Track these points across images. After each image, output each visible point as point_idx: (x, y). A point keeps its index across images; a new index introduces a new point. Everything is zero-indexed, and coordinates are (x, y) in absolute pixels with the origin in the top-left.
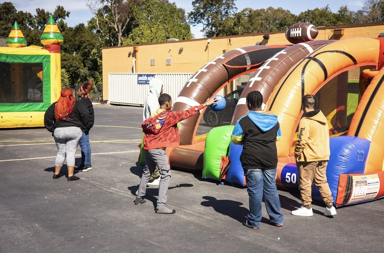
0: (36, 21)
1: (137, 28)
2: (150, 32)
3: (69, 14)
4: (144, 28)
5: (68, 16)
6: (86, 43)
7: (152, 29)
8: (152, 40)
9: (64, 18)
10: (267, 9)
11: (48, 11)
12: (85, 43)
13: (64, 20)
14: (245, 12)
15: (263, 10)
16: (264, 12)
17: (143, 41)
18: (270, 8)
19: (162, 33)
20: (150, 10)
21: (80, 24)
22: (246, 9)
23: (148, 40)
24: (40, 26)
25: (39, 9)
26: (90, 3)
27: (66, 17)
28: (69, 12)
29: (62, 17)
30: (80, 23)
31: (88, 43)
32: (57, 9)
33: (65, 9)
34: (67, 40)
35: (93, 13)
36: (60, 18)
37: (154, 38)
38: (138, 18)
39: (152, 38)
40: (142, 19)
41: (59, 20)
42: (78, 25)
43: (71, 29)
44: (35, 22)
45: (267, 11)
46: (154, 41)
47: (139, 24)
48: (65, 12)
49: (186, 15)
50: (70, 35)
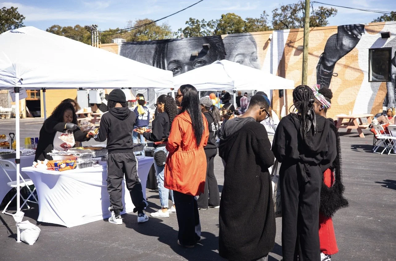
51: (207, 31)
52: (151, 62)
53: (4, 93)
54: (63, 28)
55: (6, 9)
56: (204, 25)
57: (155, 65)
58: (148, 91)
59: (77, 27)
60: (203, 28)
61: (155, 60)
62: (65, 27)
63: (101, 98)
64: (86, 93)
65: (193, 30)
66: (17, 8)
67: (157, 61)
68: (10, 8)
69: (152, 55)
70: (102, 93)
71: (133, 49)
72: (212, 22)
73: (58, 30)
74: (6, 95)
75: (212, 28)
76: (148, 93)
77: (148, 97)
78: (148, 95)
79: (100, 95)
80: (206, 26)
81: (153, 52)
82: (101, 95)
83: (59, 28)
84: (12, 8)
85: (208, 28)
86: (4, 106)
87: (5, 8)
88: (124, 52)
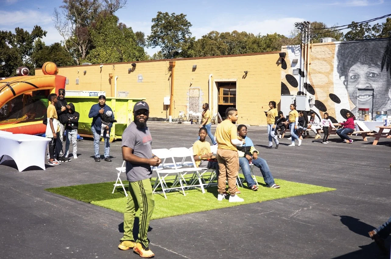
0: (16, 40)
1: (94, 50)
2: (105, 53)
3: (46, 33)
4: (101, 50)
5: (45, 35)
6: (60, 61)
7: (108, 51)
8: (107, 60)
9: (42, 38)
10: (232, 33)
11: (26, 31)
12: (58, 61)
13: (41, 39)
14: (211, 35)
15: (228, 34)
16: (229, 35)
17: (99, 61)
18: (235, 32)
19: (116, 55)
20: (106, 34)
21: (56, 44)
22: (213, 32)
23: (103, 61)
24: (19, 44)
25: (18, 28)
26: (59, 25)
27: (43, 36)
28: (46, 31)
29: (40, 37)
30: (55, 42)
31: (61, 61)
32: (35, 29)
33: (42, 29)
34: (43, 58)
35: (62, 34)
36: (37, 37)
37: (109, 59)
38: (95, 41)
39: (107, 59)
40: (99, 42)
41: (37, 39)
42: (53, 44)
43: (47, 48)
44: (14, 41)
45: (232, 35)
46: (109, 62)
47: (96, 46)
48: (42, 31)
49: (146, 37)
50: (46, 53)
51: (372, 36)
52: (379, 63)
53: (195, 97)
54: (221, 34)
55: (175, 15)
56: (369, 29)
57: (385, 68)
58: (373, 97)
59: (234, 33)
60: (367, 32)
61: (385, 61)
62: (223, 33)
63: (310, 105)
64: (292, 99)
65: (356, 34)
66: (186, 16)
67: (387, 63)
68: (180, 14)
69: (381, 55)
70: (312, 99)
71: (356, 48)
72: (377, 26)
73: (216, 36)
74: (197, 99)
75: (378, 32)
76: (373, 100)
77: (373, 104)
78: (373, 103)
79: (309, 101)
80: (371, 30)
81: (383, 51)
82: (311, 102)
83: (217, 33)
84: (182, 15)
85: (373, 32)
86: (194, 110)
87: (174, 13)
88: (343, 52)
